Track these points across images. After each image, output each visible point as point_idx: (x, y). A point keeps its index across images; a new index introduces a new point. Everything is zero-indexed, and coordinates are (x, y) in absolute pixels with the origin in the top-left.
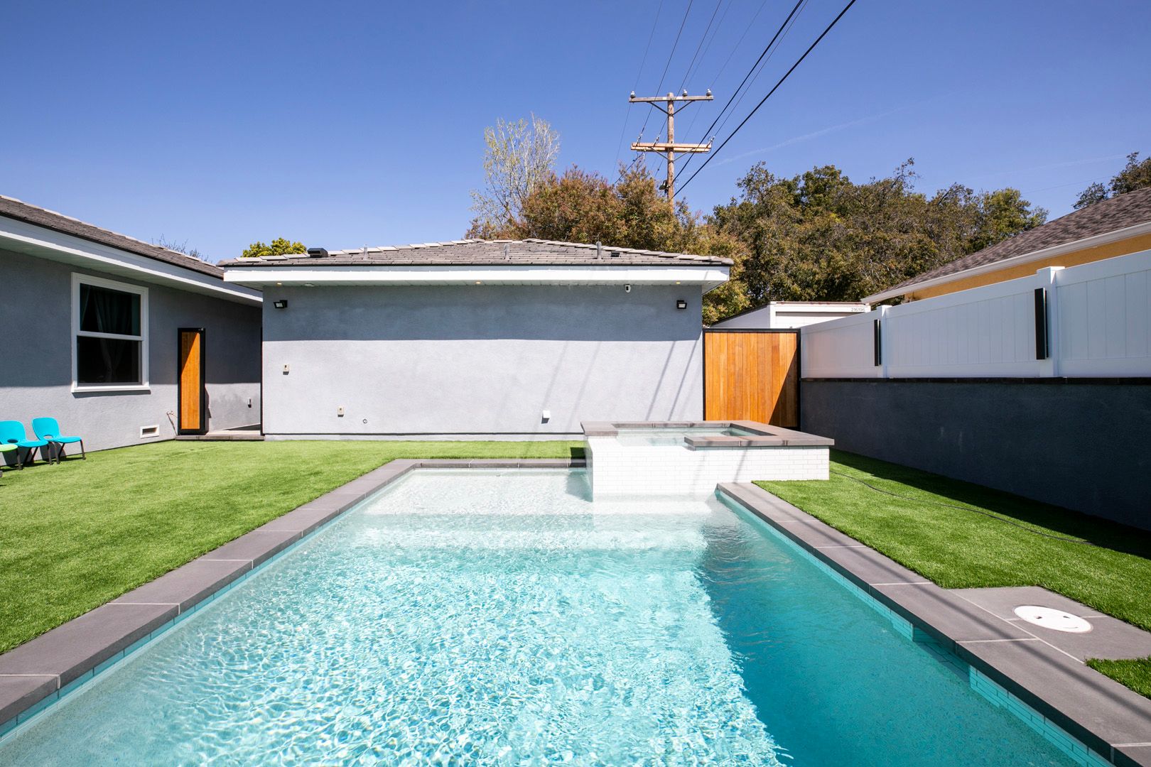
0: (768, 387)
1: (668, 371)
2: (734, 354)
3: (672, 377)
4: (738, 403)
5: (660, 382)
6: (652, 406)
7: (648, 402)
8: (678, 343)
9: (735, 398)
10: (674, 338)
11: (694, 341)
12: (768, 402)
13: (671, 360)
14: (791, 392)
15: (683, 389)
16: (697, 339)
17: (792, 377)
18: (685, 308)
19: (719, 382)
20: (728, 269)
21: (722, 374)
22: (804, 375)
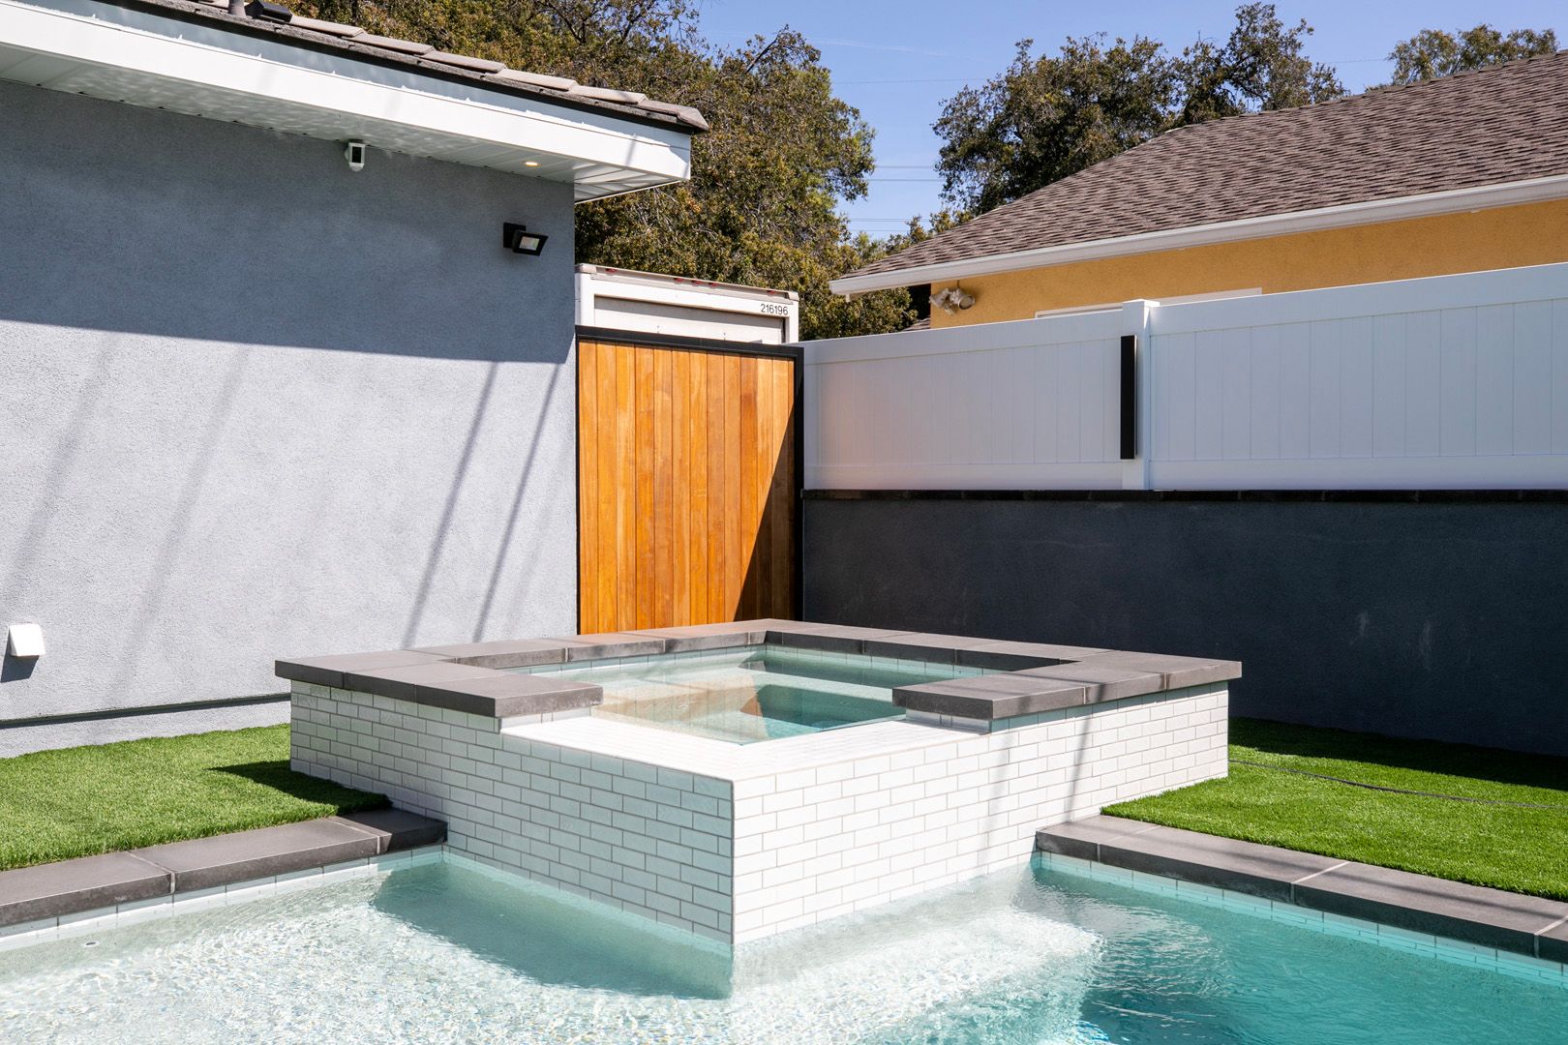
0: (731, 515)
1: (475, 466)
2: (651, 414)
3: (489, 483)
4: (662, 567)
5: (452, 502)
6: (426, 586)
7: (415, 573)
8: (506, 369)
9: (653, 551)
10: (494, 353)
11: (551, 366)
12: (732, 562)
13: (485, 425)
14: (782, 530)
15: (519, 525)
16: (561, 359)
17: (785, 489)
18: (537, 252)
19: (612, 501)
20: (685, 142)
21: (620, 473)
22: (810, 482)
